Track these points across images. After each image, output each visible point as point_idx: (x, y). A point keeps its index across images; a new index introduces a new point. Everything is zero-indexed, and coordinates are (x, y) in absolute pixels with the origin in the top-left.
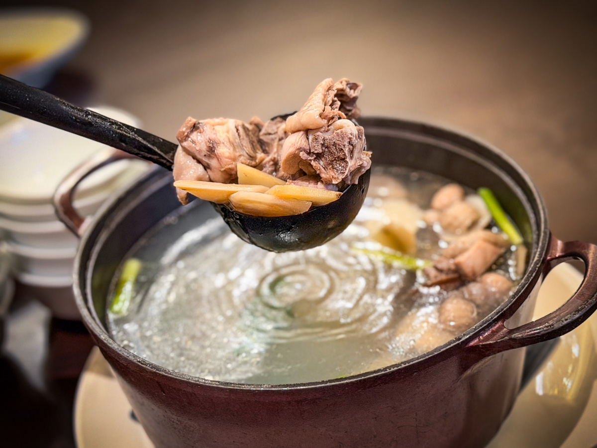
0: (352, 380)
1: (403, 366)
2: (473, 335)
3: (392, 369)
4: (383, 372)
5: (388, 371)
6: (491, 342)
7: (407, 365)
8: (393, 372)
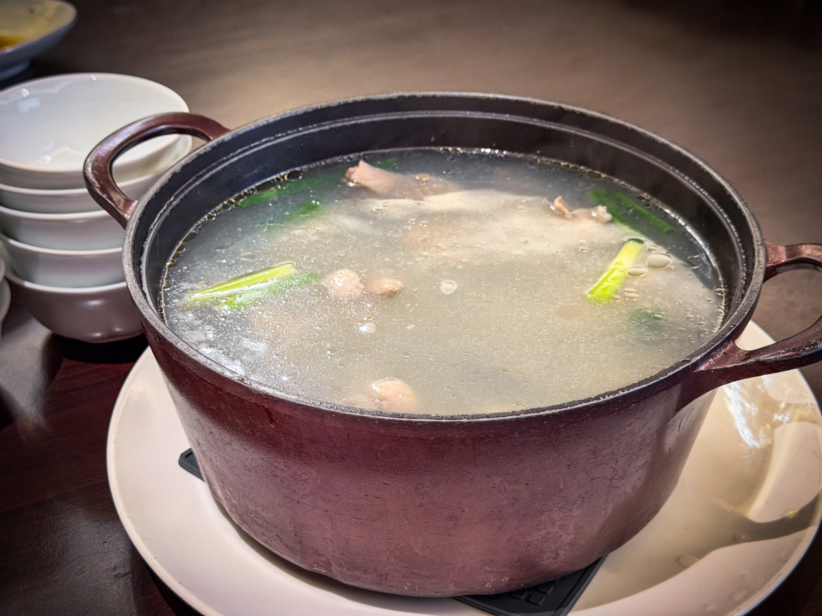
0: (554, 411)
1: (621, 393)
2: (705, 356)
3: (607, 398)
4: (595, 402)
5: (602, 399)
6: (728, 366)
7: (626, 392)
8: (608, 402)
